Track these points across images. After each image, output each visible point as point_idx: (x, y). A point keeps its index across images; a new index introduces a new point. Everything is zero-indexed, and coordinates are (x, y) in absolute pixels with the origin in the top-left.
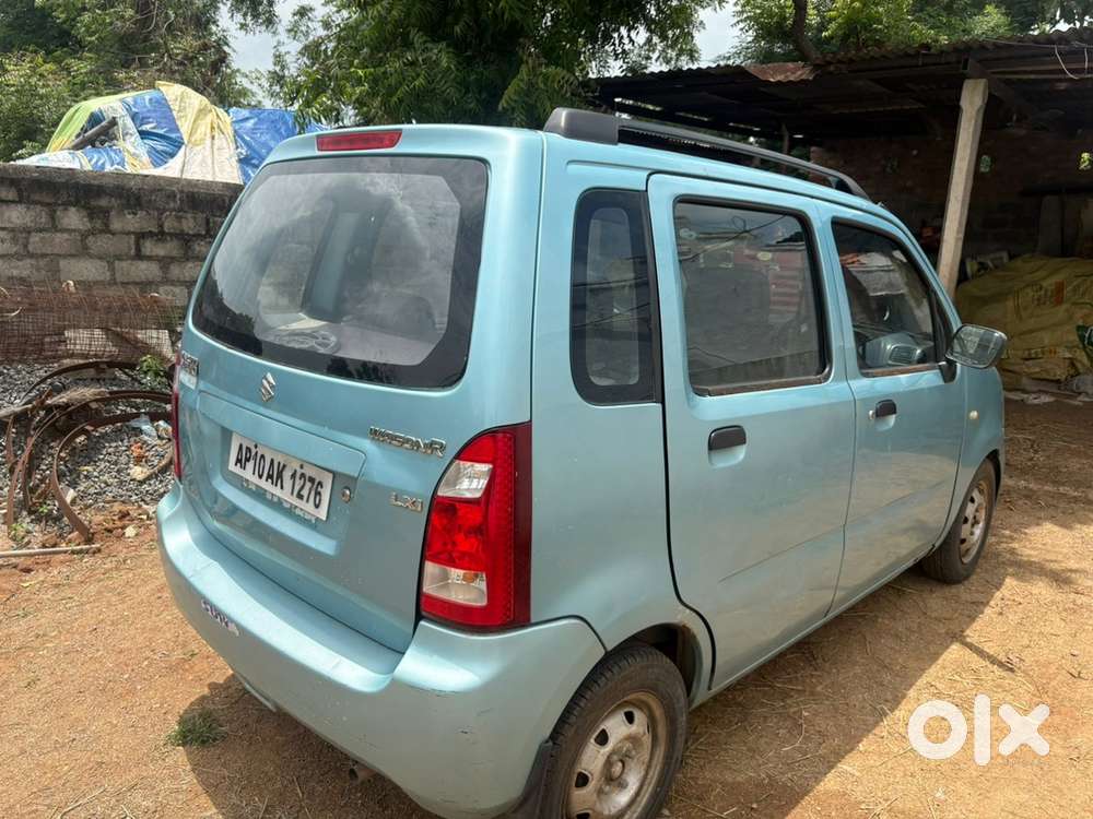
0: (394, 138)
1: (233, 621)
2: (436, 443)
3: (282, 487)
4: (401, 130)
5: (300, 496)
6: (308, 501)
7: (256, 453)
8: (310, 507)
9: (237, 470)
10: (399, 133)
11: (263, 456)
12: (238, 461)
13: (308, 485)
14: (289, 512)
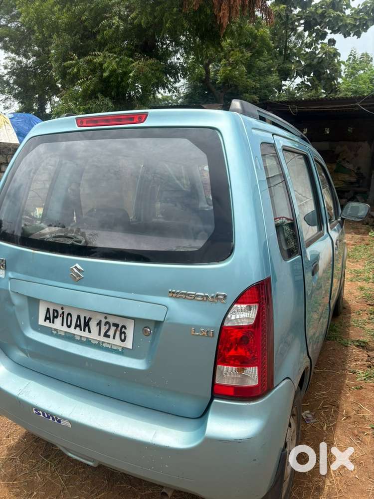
0: (142, 117)
1: (65, 419)
2: (220, 295)
3: (90, 332)
4: (147, 113)
5: (106, 335)
6: (114, 338)
7: (63, 313)
8: (117, 342)
9: (47, 324)
10: (146, 115)
11: (69, 314)
12: (46, 318)
13: (113, 329)
14: (99, 346)
